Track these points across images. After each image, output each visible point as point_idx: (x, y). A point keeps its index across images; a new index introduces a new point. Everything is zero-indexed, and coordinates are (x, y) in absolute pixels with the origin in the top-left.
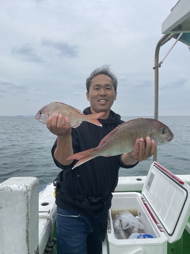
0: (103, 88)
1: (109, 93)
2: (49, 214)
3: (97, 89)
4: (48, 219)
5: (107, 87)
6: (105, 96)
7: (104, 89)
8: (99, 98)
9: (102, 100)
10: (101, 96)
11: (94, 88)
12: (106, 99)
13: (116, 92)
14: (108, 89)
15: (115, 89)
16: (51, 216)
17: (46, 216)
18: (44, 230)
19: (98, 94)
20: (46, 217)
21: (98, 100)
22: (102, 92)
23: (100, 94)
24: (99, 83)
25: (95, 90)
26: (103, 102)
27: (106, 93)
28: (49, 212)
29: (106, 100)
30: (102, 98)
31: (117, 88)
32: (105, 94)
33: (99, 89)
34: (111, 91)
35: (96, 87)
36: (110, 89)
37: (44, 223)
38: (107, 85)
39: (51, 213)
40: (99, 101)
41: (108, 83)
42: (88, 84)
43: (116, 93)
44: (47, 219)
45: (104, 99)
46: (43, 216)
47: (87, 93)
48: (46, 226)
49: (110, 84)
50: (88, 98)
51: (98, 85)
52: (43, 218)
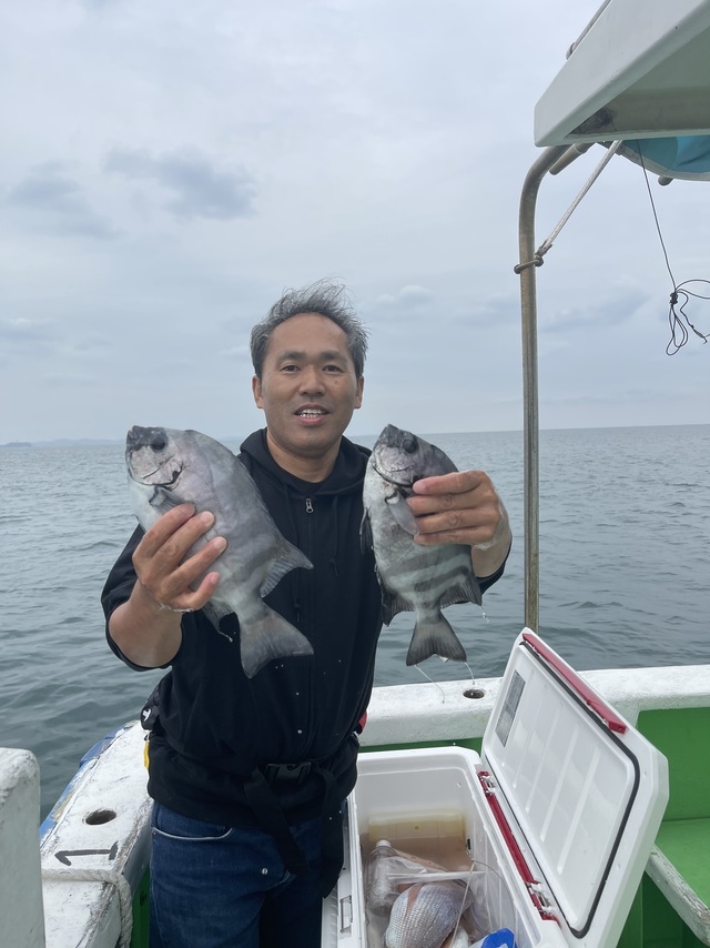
0: (311, 367)
1: (334, 383)
2: (113, 862)
3: (290, 368)
4: (106, 884)
5: (328, 363)
6: (319, 394)
7: (316, 369)
8: (299, 402)
9: (309, 411)
10: (305, 393)
11: (278, 365)
12: (324, 406)
13: (363, 380)
14: (332, 368)
15: (359, 369)
16: (119, 868)
17: (98, 872)
18: (87, 931)
19: (297, 389)
20: (98, 877)
21: (297, 408)
22: (309, 379)
23: (302, 389)
24: (299, 348)
25: (285, 372)
26: (311, 416)
27: (323, 385)
28: (112, 853)
29: (322, 409)
30: (308, 403)
31: (365, 363)
32: (322, 388)
33: (299, 369)
34: (341, 379)
35: (288, 362)
36: (338, 369)
37: (88, 902)
38: (329, 356)
39: (120, 854)
40: (298, 413)
41: (331, 348)
42: (259, 349)
43: (360, 381)
44: (100, 886)
45: (316, 408)
46: (88, 872)
47: (254, 380)
48: (98, 913)
49: (337, 353)
50: (257, 400)
51: (293, 356)
52: (87, 880)
